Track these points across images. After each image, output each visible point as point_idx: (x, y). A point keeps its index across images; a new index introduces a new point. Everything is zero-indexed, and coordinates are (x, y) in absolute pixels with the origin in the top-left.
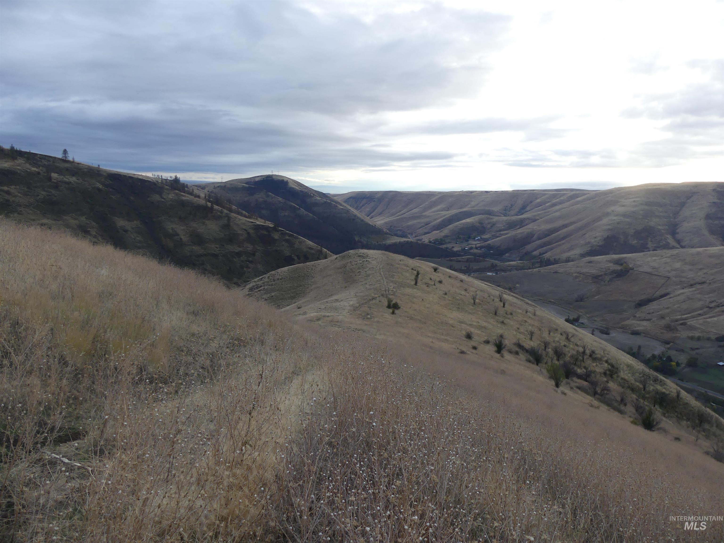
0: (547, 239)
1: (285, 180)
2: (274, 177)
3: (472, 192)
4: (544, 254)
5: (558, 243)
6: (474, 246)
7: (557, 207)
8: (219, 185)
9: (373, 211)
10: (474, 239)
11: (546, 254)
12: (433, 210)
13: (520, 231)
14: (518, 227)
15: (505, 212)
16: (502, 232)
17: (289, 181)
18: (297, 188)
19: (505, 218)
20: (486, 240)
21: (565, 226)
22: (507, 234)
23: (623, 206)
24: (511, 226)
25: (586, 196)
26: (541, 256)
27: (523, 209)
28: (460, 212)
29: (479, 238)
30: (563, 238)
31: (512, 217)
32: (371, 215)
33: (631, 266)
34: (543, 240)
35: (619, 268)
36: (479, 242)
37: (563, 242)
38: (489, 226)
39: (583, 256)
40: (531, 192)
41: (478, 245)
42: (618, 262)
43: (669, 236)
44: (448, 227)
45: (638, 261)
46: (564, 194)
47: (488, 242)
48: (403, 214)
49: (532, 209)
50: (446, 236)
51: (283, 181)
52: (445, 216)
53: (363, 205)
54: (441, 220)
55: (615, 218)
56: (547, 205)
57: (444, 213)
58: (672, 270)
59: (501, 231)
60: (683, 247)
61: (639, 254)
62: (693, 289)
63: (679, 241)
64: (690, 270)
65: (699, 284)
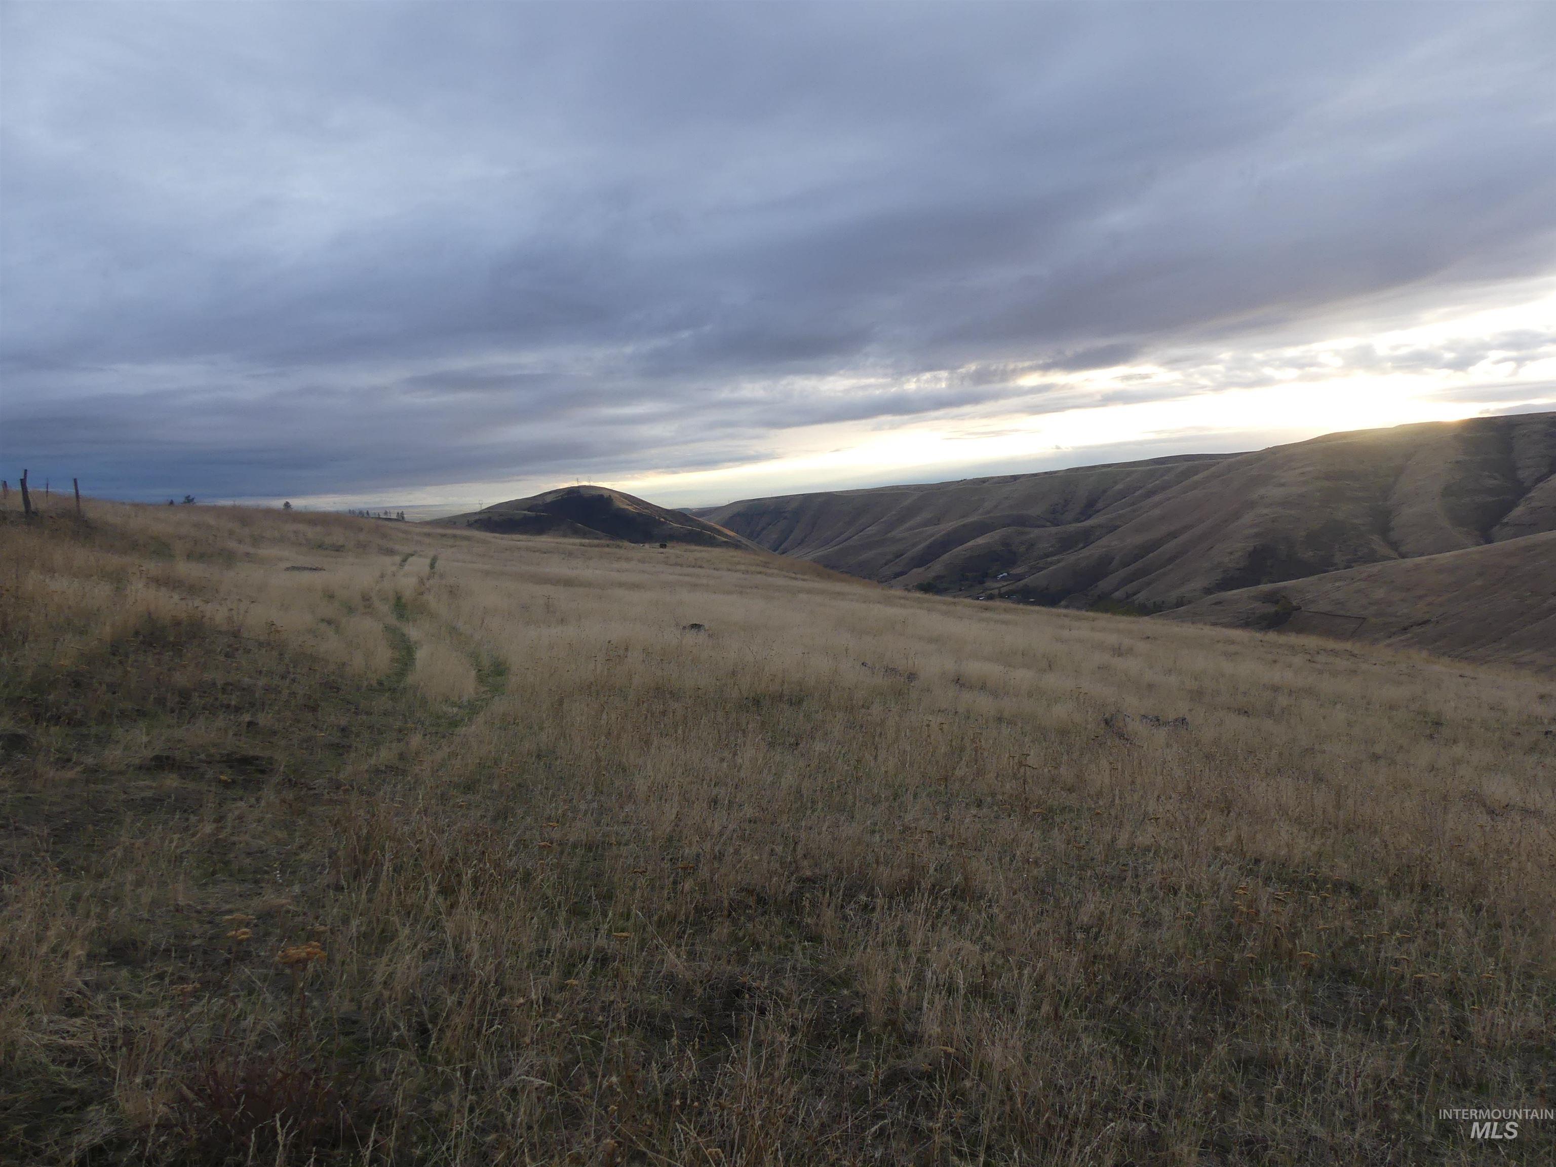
0: (1138, 564)
1: (606, 494)
2: (582, 491)
3: (984, 481)
4: (1134, 594)
5: (1161, 571)
6: (996, 592)
7: (1157, 498)
8: (477, 517)
9: (786, 539)
10: (996, 577)
11: (1139, 595)
12: (907, 525)
13: (1085, 552)
14: (1081, 545)
15: (1054, 516)
16: (1049, 559)
17: (613, 495)
18: (630, 508)
19: (1053, 530)
20: (1019, 578)
21: (1173, 535)
22: (1059, 561)
23: (1283, 485)
24: (1067, 544)
25: (1213, 469)
26: (1130, 600)
27: (1090, 507)
28: (964, 526)
29: (1005, 574)
30: (1172, 559)
31: (1068, 526)
32: (782, 547)
33: (1294, 603)
34: (1130, 567)
35: (1271, 609)
36: (1005, 584)
37: (1170, 567)
38: (1022, 549)
39: (1208, 591)
40: (1104, 470)
41: (1003, 590)
42: (1270, 598)
43: (1375, 537)
44: (941, 559)
45: (1309, 592)
46: (1169, 470)
47: (1022, 582)
48: (847, 540)
49: (1109, 505)
50: (938, 577)
51: (601, 497)
52: (932, 535)
53: (763, 529)
54: (927, 543)
55: (1265, 511)
56: (1136, 494)
57: (930, 530)
58: (1370, 604)
59: (1047, 556)
60: (1403, 556)
61: (1310, 579)
62: (1409, 635)
63: (1394, 545)
64: (1403, 601)
65: (1419, 624)
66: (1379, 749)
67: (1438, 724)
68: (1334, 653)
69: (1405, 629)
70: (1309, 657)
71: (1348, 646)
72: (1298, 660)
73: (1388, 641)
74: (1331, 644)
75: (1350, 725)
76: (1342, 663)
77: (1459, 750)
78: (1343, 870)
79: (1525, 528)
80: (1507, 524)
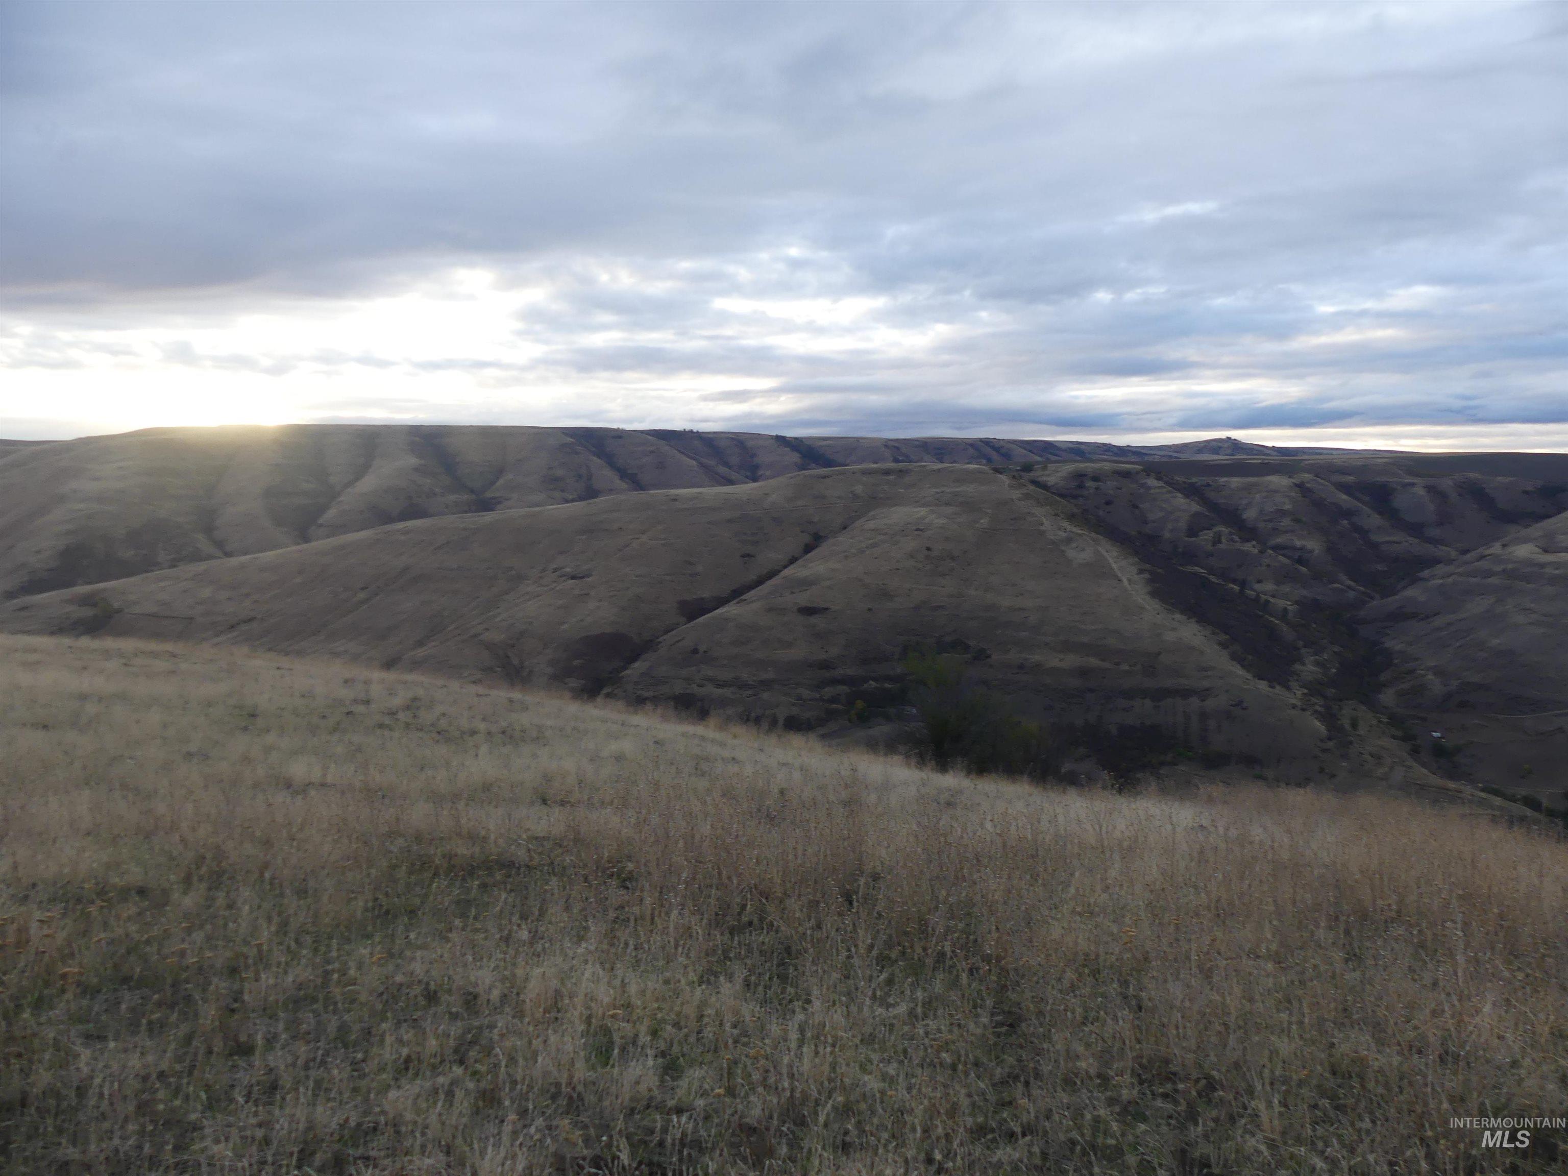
33: (116, 606)
35: (88, 612)
39: (10, 595)
42: (87, 600)
43: (200, 536)
45: (131, 593)
58: (197, 603)
60: (228, 554)
61: (132, 579)
62: (235, 634)
63: (220, 544)
64: (230, 599)
65: (245, 622)
66: (193, 747)
67: (253, 716)
68: (155, 655)
69: (232, 627)
70: (124, 661)
71: (169, 647)
72: (112, 665)
73: (216, 640)
74: (153, 646)
75: (165, 726)
76: (161, 665)
77: (270, 738)
78: (135, 875)
79: (336, 529)
80: (321, 525)
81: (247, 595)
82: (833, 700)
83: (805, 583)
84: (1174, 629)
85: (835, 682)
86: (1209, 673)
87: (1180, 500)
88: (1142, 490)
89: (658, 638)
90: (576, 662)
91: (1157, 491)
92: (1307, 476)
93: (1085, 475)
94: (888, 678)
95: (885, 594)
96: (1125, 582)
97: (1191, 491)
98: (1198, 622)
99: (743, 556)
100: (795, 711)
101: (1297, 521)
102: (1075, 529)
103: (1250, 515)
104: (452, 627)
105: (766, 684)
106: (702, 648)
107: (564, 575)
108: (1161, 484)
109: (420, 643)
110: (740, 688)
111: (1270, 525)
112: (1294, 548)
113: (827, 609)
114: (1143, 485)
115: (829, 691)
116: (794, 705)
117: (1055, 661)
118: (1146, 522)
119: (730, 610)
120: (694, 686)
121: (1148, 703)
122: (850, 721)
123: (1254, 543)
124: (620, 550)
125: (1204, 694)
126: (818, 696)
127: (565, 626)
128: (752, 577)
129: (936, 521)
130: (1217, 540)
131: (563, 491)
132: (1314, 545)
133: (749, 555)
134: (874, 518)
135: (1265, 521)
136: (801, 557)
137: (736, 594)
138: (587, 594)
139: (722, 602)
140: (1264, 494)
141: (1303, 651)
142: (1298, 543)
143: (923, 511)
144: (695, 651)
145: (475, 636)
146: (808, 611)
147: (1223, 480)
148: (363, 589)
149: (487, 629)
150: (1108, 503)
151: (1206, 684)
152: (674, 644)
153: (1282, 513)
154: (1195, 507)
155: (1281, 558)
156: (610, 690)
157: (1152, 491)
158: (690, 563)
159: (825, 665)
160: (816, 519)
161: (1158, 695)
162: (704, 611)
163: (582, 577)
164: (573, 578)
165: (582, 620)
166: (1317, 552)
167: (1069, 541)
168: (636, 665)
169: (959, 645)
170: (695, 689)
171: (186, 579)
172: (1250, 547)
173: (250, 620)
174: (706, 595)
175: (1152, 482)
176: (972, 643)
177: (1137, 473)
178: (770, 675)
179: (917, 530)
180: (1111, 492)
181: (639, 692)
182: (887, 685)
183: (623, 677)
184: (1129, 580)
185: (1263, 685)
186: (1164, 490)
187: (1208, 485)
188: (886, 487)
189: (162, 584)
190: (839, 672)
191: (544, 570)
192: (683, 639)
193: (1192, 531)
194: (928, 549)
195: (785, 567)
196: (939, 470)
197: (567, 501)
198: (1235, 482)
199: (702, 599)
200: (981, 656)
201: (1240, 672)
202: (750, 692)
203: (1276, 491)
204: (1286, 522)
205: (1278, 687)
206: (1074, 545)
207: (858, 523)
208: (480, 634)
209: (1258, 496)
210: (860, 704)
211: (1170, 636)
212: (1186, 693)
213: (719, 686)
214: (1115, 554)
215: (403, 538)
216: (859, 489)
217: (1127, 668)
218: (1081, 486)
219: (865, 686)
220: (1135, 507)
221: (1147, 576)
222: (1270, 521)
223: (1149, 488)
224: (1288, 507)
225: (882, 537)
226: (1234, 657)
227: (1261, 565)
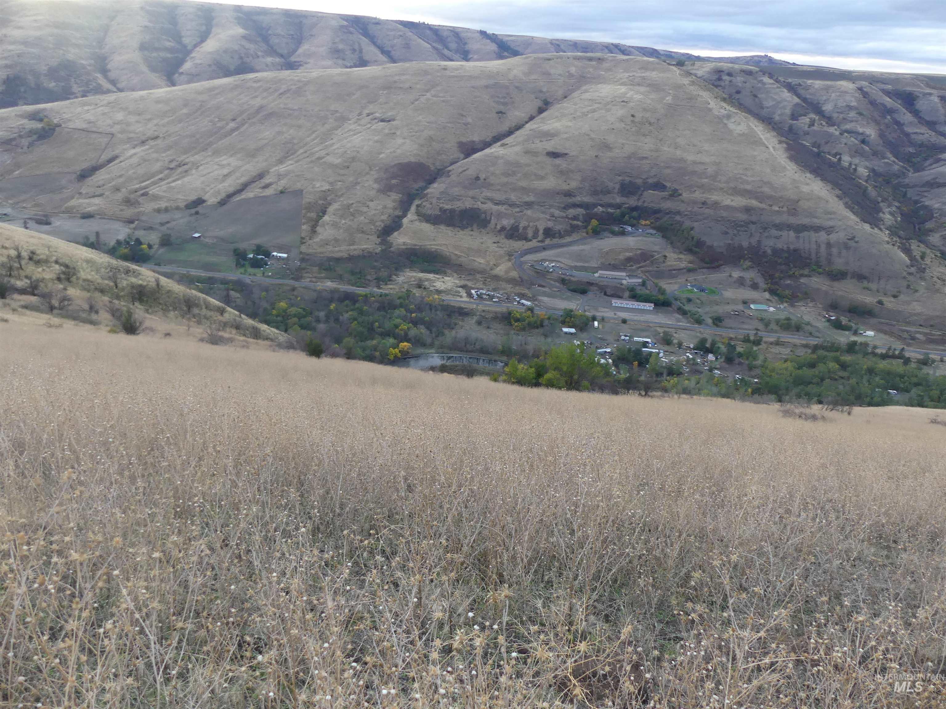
33: (55, 121)
35: (38, 125)
42: (34, 117)
43: (99, 75)
45: (64, 113)
58: (114, 123)
60: (121, 90)
62: (146, 147)
63: (113, 82)
64: (137, 122)
65: (152, 139)
69: (143, 142)
79: (194, 77)
80: (182, 73)
81: (150, 120)
82: (575, 218)
83: (548, 135)
84: (807, 184)
85: (575, 206)
86: (832, 216)
87: (786, 94)
88: (760, 85)
89: (446, 167)
90: (394, 181)
91: (770, 86)
92: (865, 84)
93: (722, 71)
94: (610, 205)
95: (607, 147)
96: (771, 149)
97: (791, 88)
98: (822, 180)
99: (498, 113)
100: (550, 224)
101: (860, 114)
102: (731, 109)
103: (828, 108)
104: (301, 151)
105: (529, 205)
106: (482, 176)
107: (375, 119)
108: (772, 81)
109: (280, 161)
110: (510, 206)
111: (841, 116)
112: (858, 133)
113: (566, 154)
114: (761, 81)
115: (572, 212)
116: (549, 220)
117: (727, 201)
118: (762, 108)
119: (495, 150)
120: (479, 203)
121: (792, 234)
122: (587, 234)
123: (836, 127)
124: (413, 103)
125: (829, 230)
126: (564, 215)
127: (381, 156)
128: (505, 128)
129: (635, 96)
130: (812, 124)
131: (344, 60)
132: (871, 132)
133: (501, 112)
134: (586, 91)
135: (838, 112)
136: (537, 116)
137: (497, 139)
138: (394, 133)
139: (487, 145)
140: (838, 94)
141: (882, 204)
142: (861, 130)
143: (623, 89)
144: (477, 178)
145: (319, 158)
146: (554, 155)
147: (809, 82)
148: (234, 120)
149: (328, 154)
150: (738, 92)
151: (830, 223)
152: (461, 173)
153: (850, 108)
154: (796, 100)
155: (852, 139)
156: (420, 202)
157: (766, 86)
158: (462, 116)
159: (568, 194)
160: (545, 90)
161: (800, 229)
162: (475, 151)
163: (389, 121)
164: (383, 121)
165: (394, 152)
166: (873, 136)
167: (729, 117)
168: (435, 185)
169: (659, 186)
170: (479, 205)
171: (102, 106)
172: (832, 130)
173: (156, 138)
174: (476, 138)
175: (766, 79)
176: (668, 184)
177: (757, 72)
178: (531, 198)
179: (623, 101)
180: (740, 85)
181: (441, 205)
182: (610, 210)
183: (427, 194)
184: (773, 147)
185: (867, 227)
186: (775, 86)
187: (800, 85)
188: (591, 70)
189: (86, 108)
190: (578, 199)
191: (360, 114)
192: (467, 169)
193: (794, 117)
194: (633, 116)
195: (527, 122)
196: (627, 60)
197: (347, 67)
198: (818, 84)
199: (474, 142)
200: (675, 194)
201: (853, 217)
202: (518, 210)
203: (846, 92)
204: (852, 114)
205: (876, 229)
206: (733, 120)
207: (575, 94)
208: (323, 158)
209: (833, 95)
210: (594, 222)
211: (805, 189)
212: (817, 229)
213: (496, 204)
214: (761, 128)
215: (255, 85)
216: (573, 70)
217: (777, 209)
218: (720, 79)
219: (596, 210)
220: (755, 96)
221: (785, 145)
222: (842, 113)
223: (764, 84)
224: (854, 104)
225: (597, 106)
226: (847, 206)
227: (841, 143)
